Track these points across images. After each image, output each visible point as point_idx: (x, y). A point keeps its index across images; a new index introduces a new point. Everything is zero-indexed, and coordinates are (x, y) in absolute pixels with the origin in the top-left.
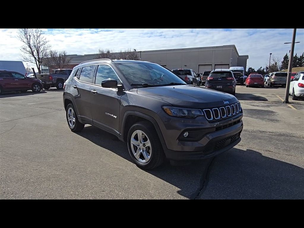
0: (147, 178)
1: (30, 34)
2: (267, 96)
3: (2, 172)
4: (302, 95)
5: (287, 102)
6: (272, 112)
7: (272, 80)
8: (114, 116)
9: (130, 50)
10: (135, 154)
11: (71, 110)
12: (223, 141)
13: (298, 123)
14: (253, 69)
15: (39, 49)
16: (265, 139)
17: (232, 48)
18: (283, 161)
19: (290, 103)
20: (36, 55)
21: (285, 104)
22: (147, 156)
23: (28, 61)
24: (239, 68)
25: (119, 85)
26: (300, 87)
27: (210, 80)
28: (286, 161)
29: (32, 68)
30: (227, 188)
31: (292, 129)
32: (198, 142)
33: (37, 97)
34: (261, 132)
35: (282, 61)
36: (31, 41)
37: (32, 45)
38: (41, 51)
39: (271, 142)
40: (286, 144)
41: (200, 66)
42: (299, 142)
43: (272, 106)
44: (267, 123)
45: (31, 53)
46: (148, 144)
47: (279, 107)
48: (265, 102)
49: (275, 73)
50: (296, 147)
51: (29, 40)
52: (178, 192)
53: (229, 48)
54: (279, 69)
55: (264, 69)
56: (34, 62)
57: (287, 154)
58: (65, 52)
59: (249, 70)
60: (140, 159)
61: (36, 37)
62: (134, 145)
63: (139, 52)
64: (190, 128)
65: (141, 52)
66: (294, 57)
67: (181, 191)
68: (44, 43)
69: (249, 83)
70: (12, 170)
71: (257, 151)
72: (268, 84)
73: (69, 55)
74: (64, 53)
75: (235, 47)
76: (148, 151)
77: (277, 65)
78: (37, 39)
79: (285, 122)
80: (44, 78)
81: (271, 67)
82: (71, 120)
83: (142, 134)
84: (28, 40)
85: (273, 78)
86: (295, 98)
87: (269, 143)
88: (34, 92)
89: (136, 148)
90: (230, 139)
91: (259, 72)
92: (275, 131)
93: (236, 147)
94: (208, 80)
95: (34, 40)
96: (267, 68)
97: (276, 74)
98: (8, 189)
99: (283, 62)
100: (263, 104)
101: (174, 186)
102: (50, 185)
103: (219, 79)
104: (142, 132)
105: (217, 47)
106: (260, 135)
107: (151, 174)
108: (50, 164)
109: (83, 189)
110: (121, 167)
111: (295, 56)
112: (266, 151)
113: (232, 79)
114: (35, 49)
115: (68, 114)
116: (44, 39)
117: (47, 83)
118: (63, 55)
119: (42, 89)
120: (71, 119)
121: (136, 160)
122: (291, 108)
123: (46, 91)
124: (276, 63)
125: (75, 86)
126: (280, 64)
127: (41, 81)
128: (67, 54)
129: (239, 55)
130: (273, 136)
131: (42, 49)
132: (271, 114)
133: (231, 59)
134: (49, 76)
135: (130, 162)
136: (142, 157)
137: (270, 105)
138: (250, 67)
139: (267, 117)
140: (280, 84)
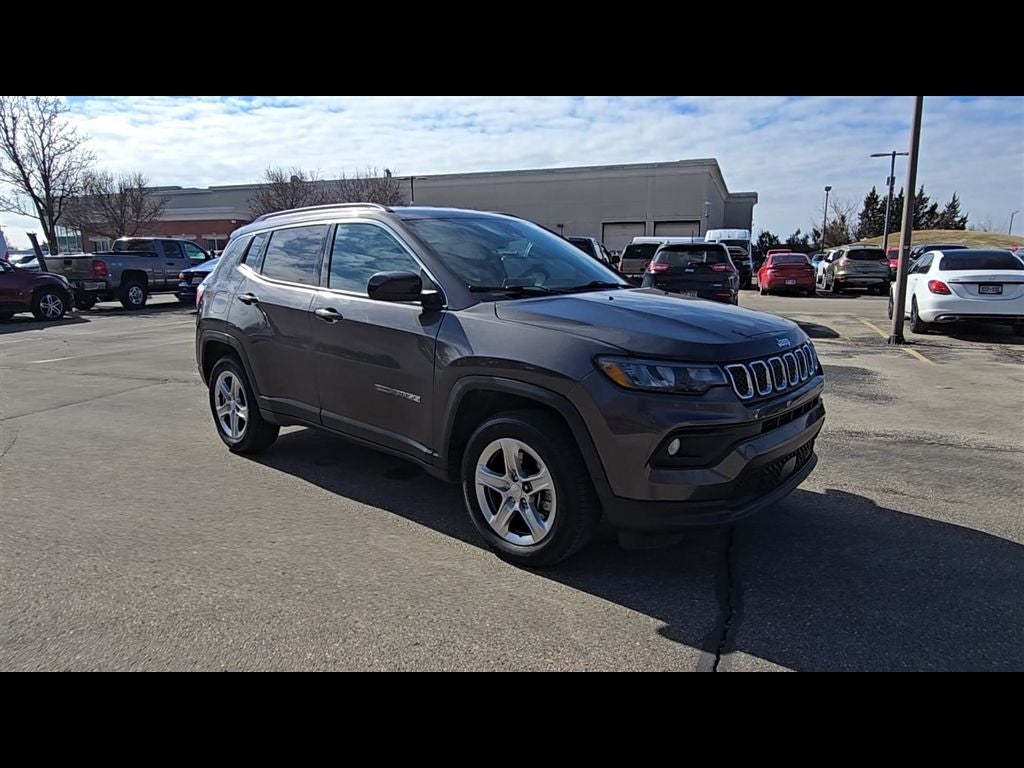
0: (547, 594)
1: (16, 112)
2: (835, 323)
3: (33, 604)
4: (942, 317)
5: (899, 339)
6: (865, 372)
7: (839, 270)
8: (411, 396)
9: (372, 170)
10: (492, 519)
11: (228, 381)
12: (773, 466)
13: (950, 404)
14: (775, 238)
15: (49, 168)
16: (868, 457)
17: (706, 170)
18: (943, 519)
19: (909, 343)
20: (39, 186)
21: (893, 347)
22: (538, 521)
23: (8, 210)
24: (736, 234)
25: (425, 292)
26: (934, 291)
27: (659, 273)
28: (950, 521)
29: (29, 235)
30: (807, 612)
31: (937, 421)
32: (714, 469)
33: (60, 338)
34: (850, 434)
35: (861, 212)
36: (20, 135)
37: (22, 151)
38: (56, 172)
39: (889, 464)
40: (937, 470)
41: (606, 227)
42: (968, 461)
43: (857, 353)
44: (862, 406)
45: (19, 181)
46: (544, 481)
47: (878, 355)
48: (832, 341)
49: (846, 248)
50: (969, 478)
51: (10, 134)
52: (661, 631)
53: (698, 170)
54: (852, 238)
55: (807, 237)
56: (31, 212)
57: (946, 497)
58: (143, 177)
59: (761, 240)
60: (510, 533)
61: (37, 121)
62: (486, 488)
63: (407, 179)
64: (687, 424)
65: (413, 178)
66: (896, 199)
67: (667, 627)
68: (69, 146)
69: (770, 283)
70: (66, 593)
71: (858, 493)
72: (827, 285)
73: (156, 189)
74: (139, 180)
75: (717, 165)
76: (541, 505)
77: (847, 223)
78: (43, 131)
79: (910, 402)
80: (74, 271)
81: (830, 231)
82: (230, 413)
83: (521, 451)
84: (6, 131)
85: (841, 264)
86: (921, 327)
87: (885, 468)
88: (43, 320)
89: (494, 499)
90: (795, 458)
91: (793, 245)
92: (891, 429)
93: (805, 486)
94: (653, 272)
95: (31, 133)
96: (817, 234)
97: (849, 252)
98: (78, 657)
99: (864, 215)
100: (830, 348)
101: (641, 614)
102: (223, 636)
103: (687, 270)
104: (519, 445)
105: (661, 165)
106: (851, 443)
107: (554, 582)
108: (198, 567)
109: (345, 641)
110: (447, 564)
111: (897, 197)
112: (885, 491)
113: (728, 268)
114: (35, 166)
115: (217, 394)
116: (68, 130)
117: (89, 287)
118: (136, 187)
119: (70, 310)
120: (229, 409)
121: (498, 539)
122: (914, 358)
123: (83, 317)
124: (843, 218)
125: (249, 297)
126: (854, 222)
127: (65, 279)
128: (150, 185)
129: (730, 191)
130: (892, 447)
131: (61, 167)
132: (864, 379)
133: (707, 203)
134: (95, 262)
135: (473, 547)
136: (518, 525)
137: (849, 349)
138: (765, 231)
139: (854, 387)
140: (863, 284)
